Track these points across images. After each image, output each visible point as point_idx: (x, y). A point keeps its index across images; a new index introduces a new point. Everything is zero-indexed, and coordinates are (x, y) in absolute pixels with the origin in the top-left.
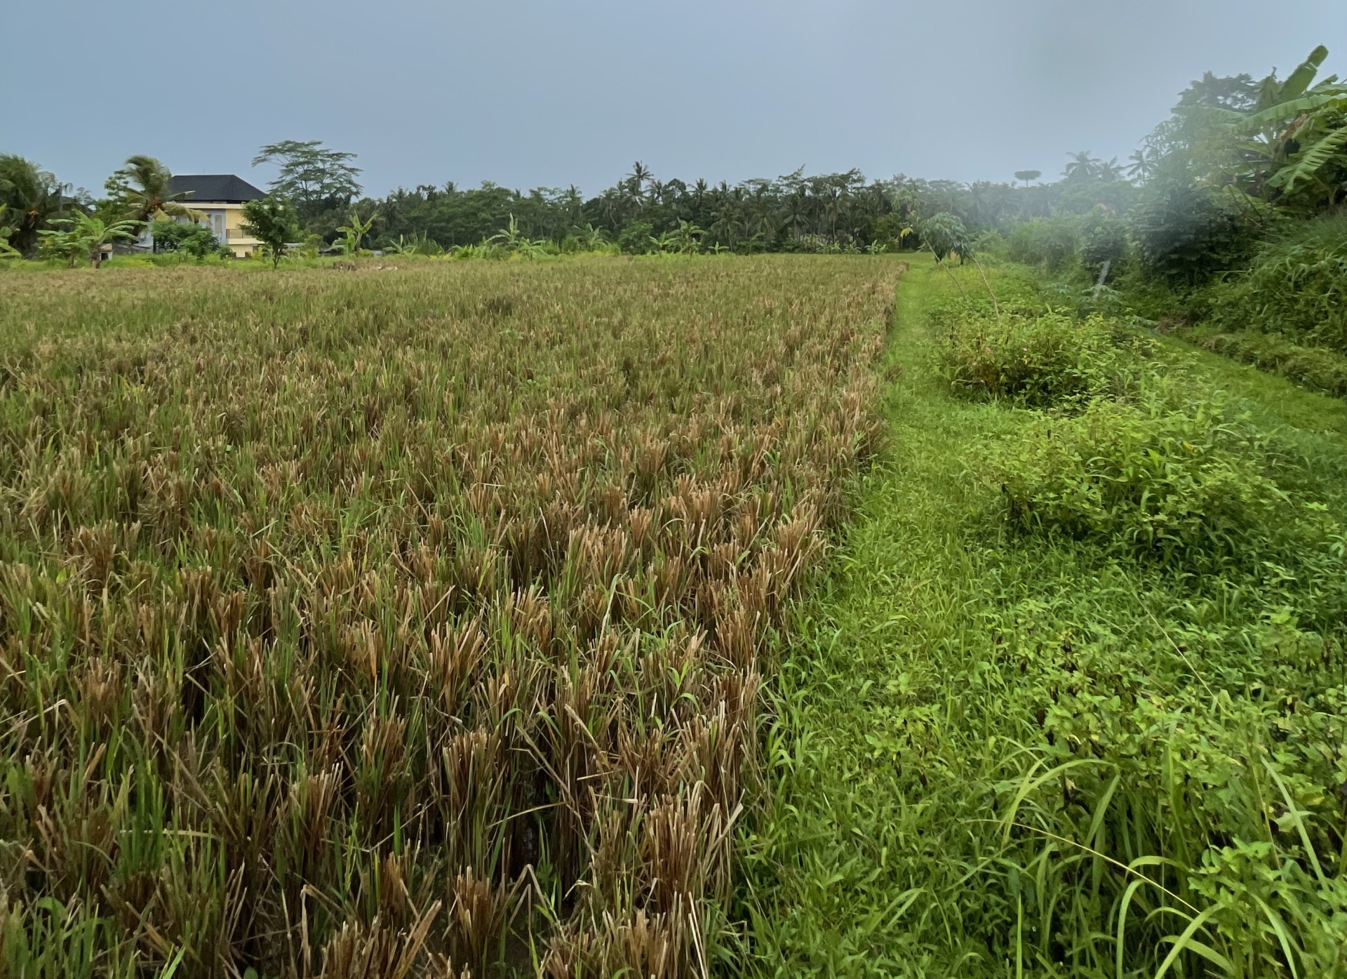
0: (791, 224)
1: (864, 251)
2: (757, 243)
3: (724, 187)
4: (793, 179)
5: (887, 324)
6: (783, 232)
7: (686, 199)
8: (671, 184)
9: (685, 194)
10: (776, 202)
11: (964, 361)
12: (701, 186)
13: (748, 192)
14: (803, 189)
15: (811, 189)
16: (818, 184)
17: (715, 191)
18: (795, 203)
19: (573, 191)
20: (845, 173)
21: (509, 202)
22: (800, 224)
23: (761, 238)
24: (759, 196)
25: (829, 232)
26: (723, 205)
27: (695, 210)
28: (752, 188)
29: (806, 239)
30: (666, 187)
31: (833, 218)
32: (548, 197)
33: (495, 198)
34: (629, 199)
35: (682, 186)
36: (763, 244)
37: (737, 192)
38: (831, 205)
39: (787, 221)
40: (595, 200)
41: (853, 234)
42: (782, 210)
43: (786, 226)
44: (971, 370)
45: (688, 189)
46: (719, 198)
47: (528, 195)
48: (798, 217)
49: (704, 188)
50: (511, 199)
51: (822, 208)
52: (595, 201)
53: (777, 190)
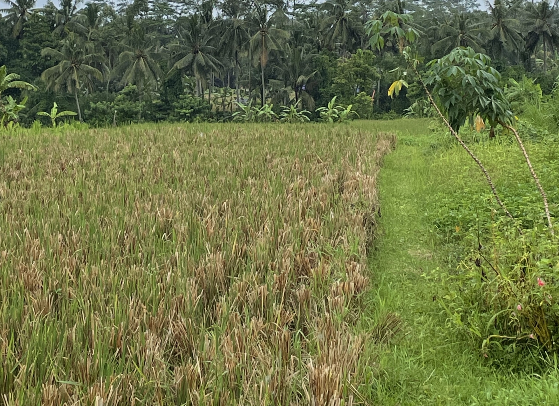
0: (189, 68)
1: (316, 117)
2: (126, 105)
3: (67, 2)
5: (369, 244)
6: (173, 85)
10: (161, 31)
11: (502, 303)
17: (49, 10)
18: (196, 33)
22: (204, 70)
23: (133, 96)
24: (130, 20)
25: (255, 84)
26: (63, 35)
27: (13, 45)
29: (215, 97)
31: (262, 58)
37: (92, 12)
38: (257, 35)
39: (179, 64)
41: (297, 88)
42: (172, 45)
43: (179, 73)
44: (514, 317)
48: (200, 57)
49: (29, 4)
51: (243, 41)
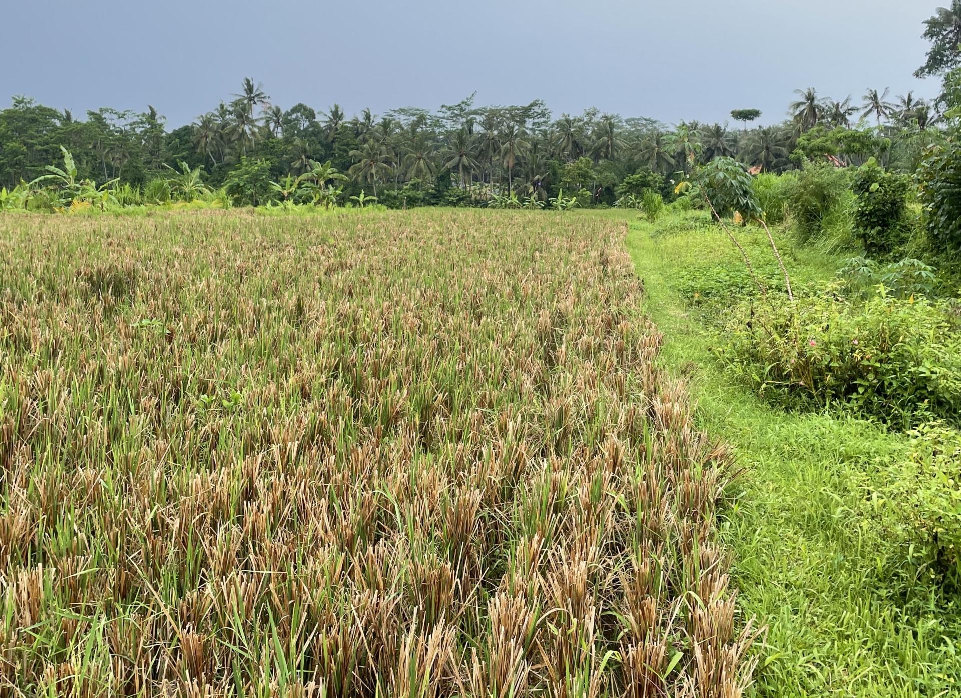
0: (456, 168)
1: (548, 206)
2: (412, 193)
3: (368, 117)
4: (459, 111)
6: (444, 179)
7: (315, 132)
8: (294, 110)
9: (314, 125)
10: (434, 139)
12: (337, 115)
13: (400, 126)
14: (470, 123)
15: (482, 124)
16: (492, 118)
17: (355, 122)
18: (462, 142)
19: (153, 115)
20: (526, 105)
21: (55, 128)
22: (466, 169)
23: (415, 187)
24: (414, 131)
25: (504, 180)
26: (365, 141)
27: (328, 147)
28: (405, 120)
29: (474, 189)
30: (288, 114)
31: (509, 161)
32: (115, 122)
33: (34, 120)
34: (234, 130)
35: (310, 114)
36: (420, 194)
37: (386, 124)
38: (507, 144)
39: (449, 165)
40: (186, 128)
41: (535, 184)
42: (444, 150)
43: (449, 171)
45: (318, 118)
46: (359, 131)
47: (85, 119)
48: (465, 159)
49: (341, 117)
50: (58, 123)
51: (496, 149)
52: (187, 130)
53: (437, 123)
